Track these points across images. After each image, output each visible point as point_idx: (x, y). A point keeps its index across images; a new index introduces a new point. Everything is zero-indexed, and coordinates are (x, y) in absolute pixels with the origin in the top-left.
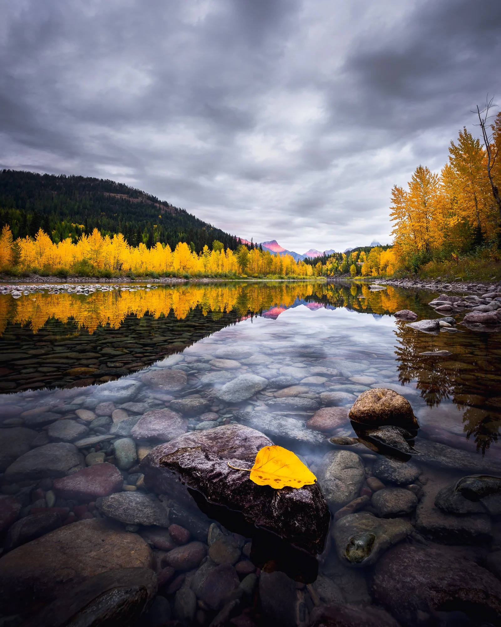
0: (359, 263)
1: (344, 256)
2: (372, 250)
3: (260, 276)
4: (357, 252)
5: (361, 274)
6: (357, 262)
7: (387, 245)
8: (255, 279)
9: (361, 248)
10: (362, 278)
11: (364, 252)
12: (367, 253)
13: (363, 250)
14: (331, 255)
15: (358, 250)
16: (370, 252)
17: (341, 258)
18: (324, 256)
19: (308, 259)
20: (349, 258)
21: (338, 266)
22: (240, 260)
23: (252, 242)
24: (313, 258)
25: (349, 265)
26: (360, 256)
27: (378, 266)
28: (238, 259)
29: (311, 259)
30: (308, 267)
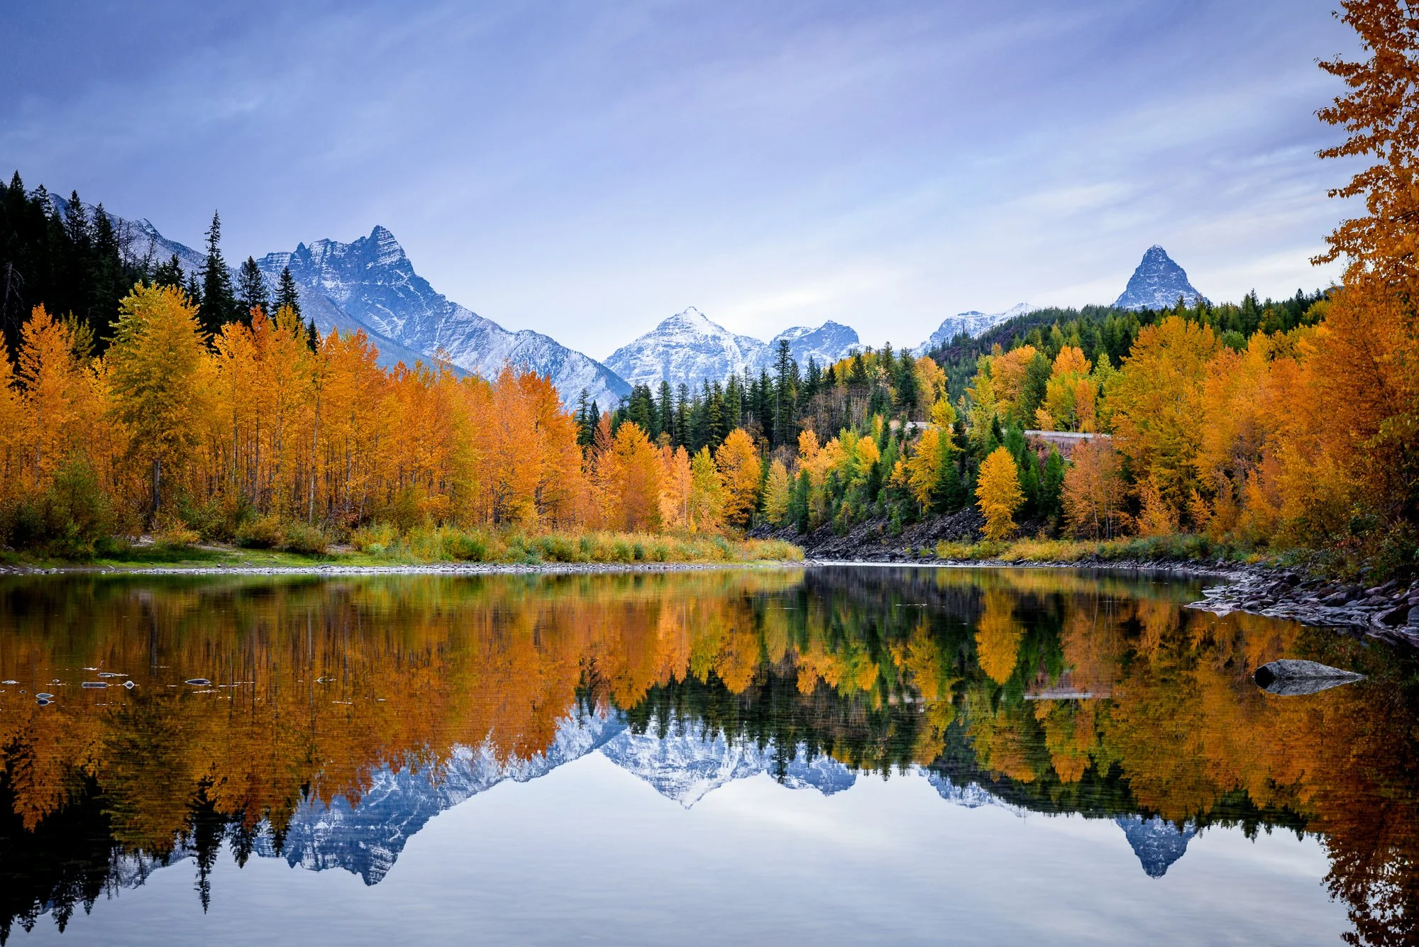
0: (1045, 434)
1: (929, 378)
2: (1145, 334)
4: (1028, 352)
5: (1061, 522)
6: (1033, 424)
7: (1250, 301)
9: (1064, 317)
10: (1070, 548)
11: (1079, 352)
12: (1104, 358)
13: (1075, 337)
14: (832, 370)
15: (1038, 332)
16: (1128, 355)
17: (909, 399)
18: (782, 379)
19: (654, 395)
20: (965, 393)
21: (887, 457)
22: (138, 401)
23: (213, 250)
24: (698, 393)
25: (972, 453)
26: (1049, 385)
27: (1184, 462)
28: (120, 396)
29: (683, 401)
30: (661, 469)
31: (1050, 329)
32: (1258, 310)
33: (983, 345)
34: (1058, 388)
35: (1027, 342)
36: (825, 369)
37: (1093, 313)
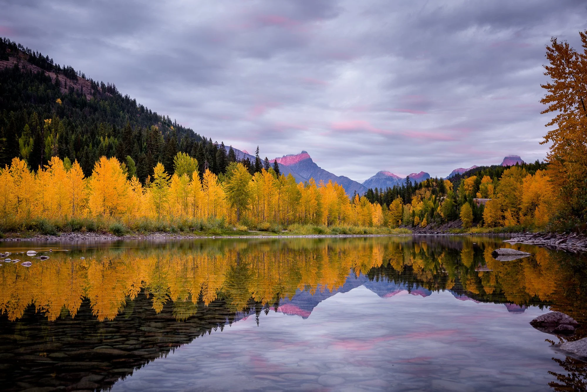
0: (480, 200)
1: (448, 185)
2: (506, 172)
3: (276, 227)
4: (474, 177)
5: (483, 223)
6: (476, 197)
7: (537, 162)
8: (264, 233)
9: (485, 168)
10: (485, 230)
11: (489, 177)
12: (496, 178)
13: (488, 173)
14: (421, 184)
15: (477, 172)
16: (501, 178)
17: (443, 190)
18: (408, 186)
19: (374, 191)
20: (458, 189)
21: (436, 206)
22: (233, 194)
23: (257, 156)
24: (384, 190)
25: (459, 205)
26: (480, 186)
27: (518, 207)
28: (229, 193)
29: (381, 192)
30: (373, 209)
31: (481, 171)
32: (539, 165)
33: (463, 176)
34: (483, 187)
35: (475, 175)
36: (419, 183)
37: (493, 167)
